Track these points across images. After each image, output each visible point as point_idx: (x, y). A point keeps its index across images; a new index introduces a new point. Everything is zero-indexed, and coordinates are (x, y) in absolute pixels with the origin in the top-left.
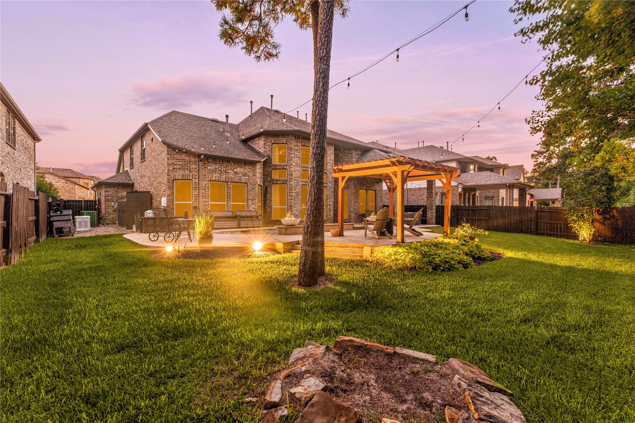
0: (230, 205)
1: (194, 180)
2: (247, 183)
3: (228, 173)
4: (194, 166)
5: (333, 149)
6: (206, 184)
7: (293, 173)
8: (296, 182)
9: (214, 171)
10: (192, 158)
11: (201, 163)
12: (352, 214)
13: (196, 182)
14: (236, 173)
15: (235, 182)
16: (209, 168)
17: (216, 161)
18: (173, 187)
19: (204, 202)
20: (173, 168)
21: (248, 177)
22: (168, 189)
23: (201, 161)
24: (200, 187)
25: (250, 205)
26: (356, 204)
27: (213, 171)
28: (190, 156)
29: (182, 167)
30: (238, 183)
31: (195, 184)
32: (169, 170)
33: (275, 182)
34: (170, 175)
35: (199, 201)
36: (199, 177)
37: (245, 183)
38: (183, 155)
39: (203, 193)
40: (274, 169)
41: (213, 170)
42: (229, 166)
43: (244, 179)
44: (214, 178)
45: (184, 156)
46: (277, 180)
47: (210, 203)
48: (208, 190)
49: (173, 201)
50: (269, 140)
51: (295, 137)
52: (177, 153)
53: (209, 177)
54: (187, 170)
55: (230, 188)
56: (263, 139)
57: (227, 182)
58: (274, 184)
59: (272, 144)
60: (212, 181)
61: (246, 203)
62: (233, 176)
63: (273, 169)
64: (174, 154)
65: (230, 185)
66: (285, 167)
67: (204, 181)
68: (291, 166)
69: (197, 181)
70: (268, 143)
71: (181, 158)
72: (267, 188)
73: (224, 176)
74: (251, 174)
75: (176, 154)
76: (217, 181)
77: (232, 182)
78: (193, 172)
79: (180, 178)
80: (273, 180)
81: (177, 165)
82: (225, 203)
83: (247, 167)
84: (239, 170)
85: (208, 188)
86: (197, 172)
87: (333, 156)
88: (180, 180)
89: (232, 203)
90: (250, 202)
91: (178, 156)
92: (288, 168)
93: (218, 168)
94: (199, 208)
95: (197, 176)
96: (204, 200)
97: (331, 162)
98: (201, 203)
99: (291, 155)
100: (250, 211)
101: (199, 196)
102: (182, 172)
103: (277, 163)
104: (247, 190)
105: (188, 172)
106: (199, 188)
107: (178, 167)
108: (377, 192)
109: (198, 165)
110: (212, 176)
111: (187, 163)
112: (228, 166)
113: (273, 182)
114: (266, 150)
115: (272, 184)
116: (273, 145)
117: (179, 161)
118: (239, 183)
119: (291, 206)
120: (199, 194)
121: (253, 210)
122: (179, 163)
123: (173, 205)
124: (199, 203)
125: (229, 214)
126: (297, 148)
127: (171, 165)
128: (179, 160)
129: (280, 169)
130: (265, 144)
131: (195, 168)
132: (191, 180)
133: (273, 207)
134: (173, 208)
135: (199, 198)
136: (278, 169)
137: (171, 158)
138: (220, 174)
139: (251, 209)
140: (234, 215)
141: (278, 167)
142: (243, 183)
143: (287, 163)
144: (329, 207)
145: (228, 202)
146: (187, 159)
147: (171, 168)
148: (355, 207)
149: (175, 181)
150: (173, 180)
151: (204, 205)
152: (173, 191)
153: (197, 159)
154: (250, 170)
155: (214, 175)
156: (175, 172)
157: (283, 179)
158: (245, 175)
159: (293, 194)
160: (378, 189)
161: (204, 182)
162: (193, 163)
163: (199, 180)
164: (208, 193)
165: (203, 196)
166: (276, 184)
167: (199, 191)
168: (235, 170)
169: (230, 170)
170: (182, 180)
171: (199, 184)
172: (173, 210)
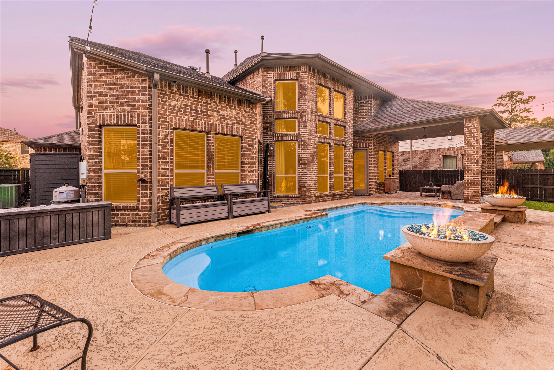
0: (213, 175)
1: (141, 126)
2: (241, 137)
3: (210, 116)
4: (142, 98)
5: (353, 93)
6: (167, 135)
7: (307, 124)
8: (310, 137)
9: (182, 111)
10: (137, 80)
11: (155, 91)
12: (371, 183)
13: (146, 130)
14: (223, 117)
15: (223, 134)
16: (173, 103)
17: (187, 92)
18: (100, 141)
19: (163, 169)
20: (100, 103)
21: (243, 127)
22: (90, 144)
23: (155, 86)
24: (155, 140)
25: (247, 175)
26: (376, 169)
27: (180, 111)
28: (134, 77)
29: (117, 99)
30: (227, 135)
31: (144, 134)
32: (92, 107)
33: (280, 138)
34: (93, 117)
35: (151, 169)
36: (150, 120)
37: (239, 136)
38: (119, 76)
39: (159, 152)
40: (278, 119)
41: (181, 108)
42: (212, 103)
43: (237, 129)
44: (183, 125)
45: (121, 78)
46: (283, 135)
47: (175, 171)
48: (171, 146)
49: (101, 170)
50: (271, 75)
51: (310, 70)
52: (107, 71)
53: (172, 121)
54: (128, 106)
55: (213, 143)
56: (261, 74)
57: (207, 133)
58: (278, 141)
59: (276, 80)
60: (179, 129)
61: (239, 171)
62: (219, 123)
63: (276, 119)
64: (101, 74)
65: (214, 138)
66: (295, 116)
67: (163, 128)
68: (304, 114)
69: (148, 128)
70: (269, 79)
71: (115, 82)
72: (268, 146)
73: (202, 122)
74: (248, 122)
75: (104, 74)
76: (189, 130)
77: (216, 133)
78: (139, 109)
79: (114, 121)
80: (277, 135)
81: (106, 96)
82: (205, 171)
83: (242, 109)
84: (228, 112)
85: (172, 143)
86: (146, 109)
87: (353, 103)
88: (114, 126)
89: (216, 171)
90: (247, 169)
91: (109, 78)
92: (299, 116)
93: (190, 106)
94: (151, 183)
95: (148, 118)
96: (163, 166)
97: (351, 111)
98: (155, 171)
99: (304, 97)
100: (246, 184)
101: (150, 158)
102: (117, 110)
103: (283, 110)
104: (242, 149)
105: (129, 109)
106: (151, 141)
107: (109, 99)
108: (395, 154)
109: (150, 95)
110: (179, 119)
111: (128, 91)
112: (210, 104)
113: (276, 138)
114: (265, 90)
115: (276, 141)
116: (277, 82)
117: (111, 89)
118: (229, 135)
119: (305, 174)
120: (151, 155)
121: (251, 182)
122: (111, 91)
123: (101, 176)
124: (151, 172)
125: (213, 191)
126: (312, 86)
127: (95, 96)
128: (112, 86)
129: (286, 118)
130: (264, 81)
131: (143, 102)
132: (135, 125)
133: (276, 175)
134: (101, 183)
135: (151, 162)
136: (284, 118)
137: (94, 82)
138: (195, 117)
139: (248, 180)
140: (220, 193)
141: (285, 116)
142: (235, 136)
143: (297, 109)
144: (348, 174)
145: (209, 170)
146: (128, 83)
147: (95, 103)
148: (375, 174)
149: (103, 129)
150: (100, 126)
151: (163, 176)
152: (101, 149)
153: (147, 84)
154: (247, 114)
155: (184, 118)
156: (104, 110)
157: (292, 133)
158: (239, 121)
159: (308, 156)
160: (395, 150)
161: (162, 131)
162: (139, 91)
163: (151, 127)
164: (172, 152)
165: (159, 158)
166: (282, 140)
167: (151, 148)
168: (222, 112)
169: (214, 111)
170: (118, 125)
171: (151, 134)
172: (100, 186)
